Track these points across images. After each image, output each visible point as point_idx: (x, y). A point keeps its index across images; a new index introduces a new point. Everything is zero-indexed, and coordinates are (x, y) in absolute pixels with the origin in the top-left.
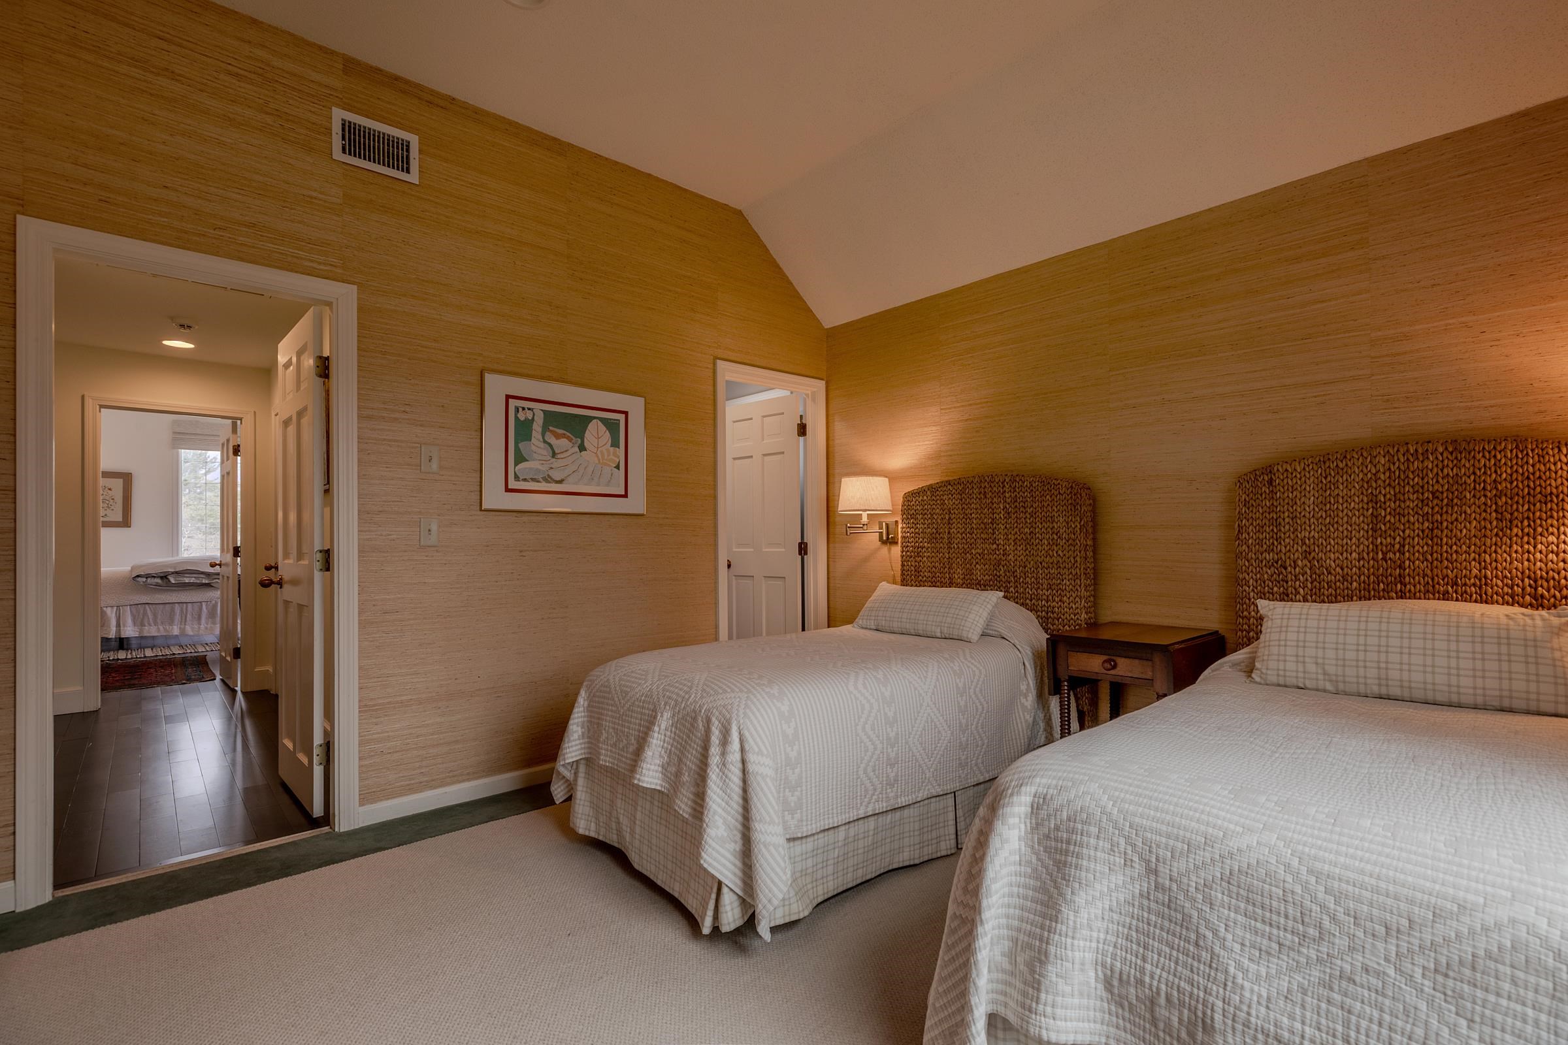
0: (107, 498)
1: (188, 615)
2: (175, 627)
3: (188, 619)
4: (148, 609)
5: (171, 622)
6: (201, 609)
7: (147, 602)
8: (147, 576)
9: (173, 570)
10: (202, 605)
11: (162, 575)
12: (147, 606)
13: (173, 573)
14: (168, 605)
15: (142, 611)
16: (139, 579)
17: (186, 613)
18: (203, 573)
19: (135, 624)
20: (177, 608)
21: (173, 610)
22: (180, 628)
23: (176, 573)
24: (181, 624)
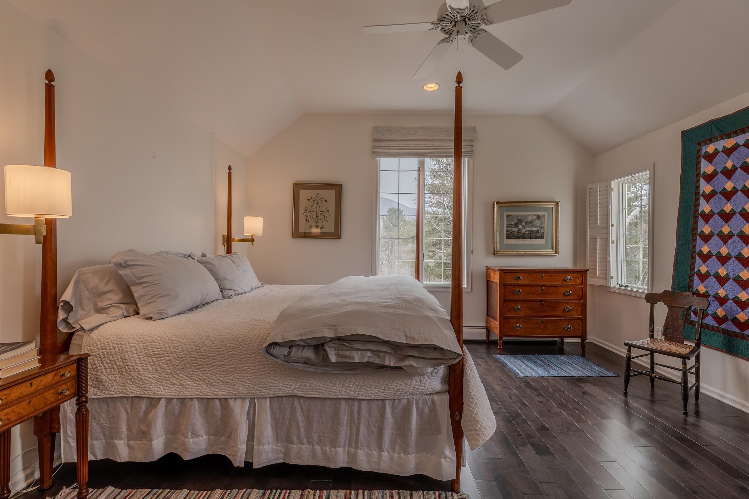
0: (324, 209)
1: (362, 428)
2: (340, 450)
3: (361, 437)
4: (298, 407)
5: (334, 444)
6: (382, 414)
7: (296, 393)
8: (291, 345)
9: (332, 335)
10: (384, 408)
11: (315, 343)
12: (296, 401)
13: (332, 339)
14: (329, 403)
15: (288, 411)
16: (276, 351)
17: (359, 423)
18: (386, 343)
19: (277, 438)
20: (344, 407)
21: (336, 413)
22: (349, 453)
23: (339, 339)
24: (350, 445)
